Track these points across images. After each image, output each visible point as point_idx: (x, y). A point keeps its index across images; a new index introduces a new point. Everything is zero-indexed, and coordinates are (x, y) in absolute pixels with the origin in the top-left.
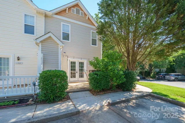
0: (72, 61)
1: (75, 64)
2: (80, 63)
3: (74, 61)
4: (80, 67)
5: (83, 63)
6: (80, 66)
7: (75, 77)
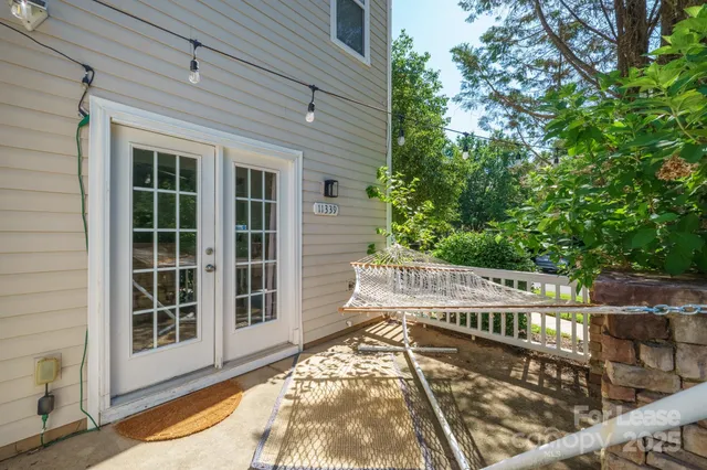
0: (157, 144)
1: (189, 181)
2: (241, 173)
3: (179, 149)
4: (241, 217)
5: (270, 177)
6: (241, 207)
7: (189, 331)
